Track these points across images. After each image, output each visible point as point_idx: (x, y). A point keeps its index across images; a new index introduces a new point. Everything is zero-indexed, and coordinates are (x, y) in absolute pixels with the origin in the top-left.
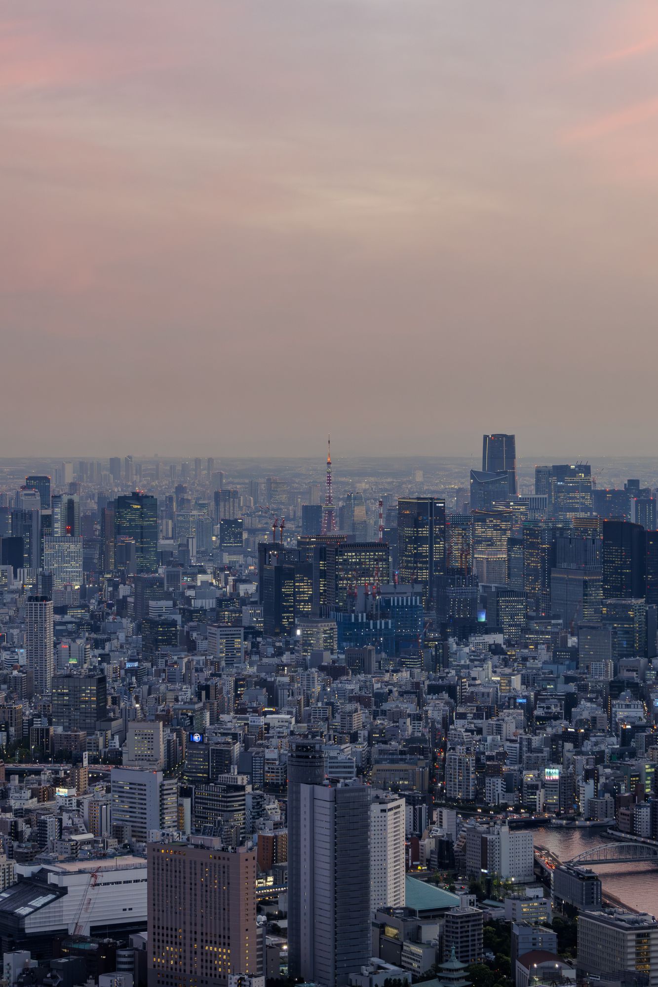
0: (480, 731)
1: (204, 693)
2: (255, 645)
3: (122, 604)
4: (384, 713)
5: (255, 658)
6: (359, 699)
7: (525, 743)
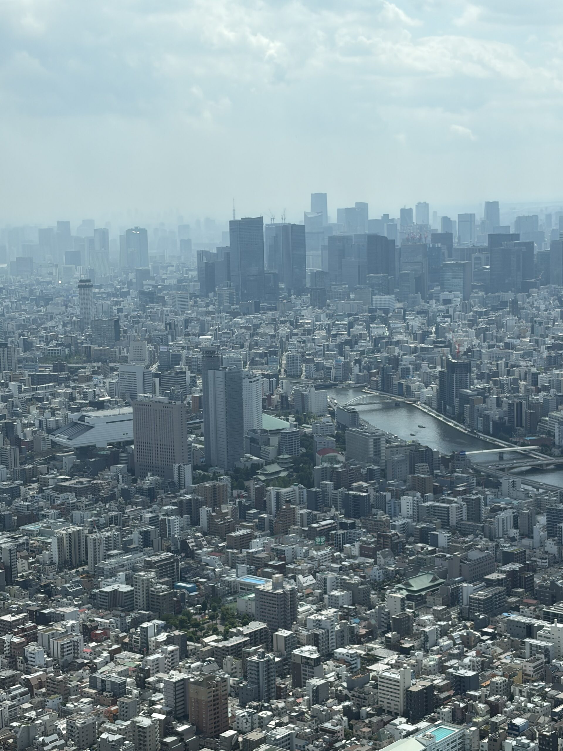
0: (304, 342)
1: (168, 326)
2: (196, 302)
3: (130, 283)
4: (257, 334)
5: (195, 308)
6: (246, 328)
7: (326, 347)
